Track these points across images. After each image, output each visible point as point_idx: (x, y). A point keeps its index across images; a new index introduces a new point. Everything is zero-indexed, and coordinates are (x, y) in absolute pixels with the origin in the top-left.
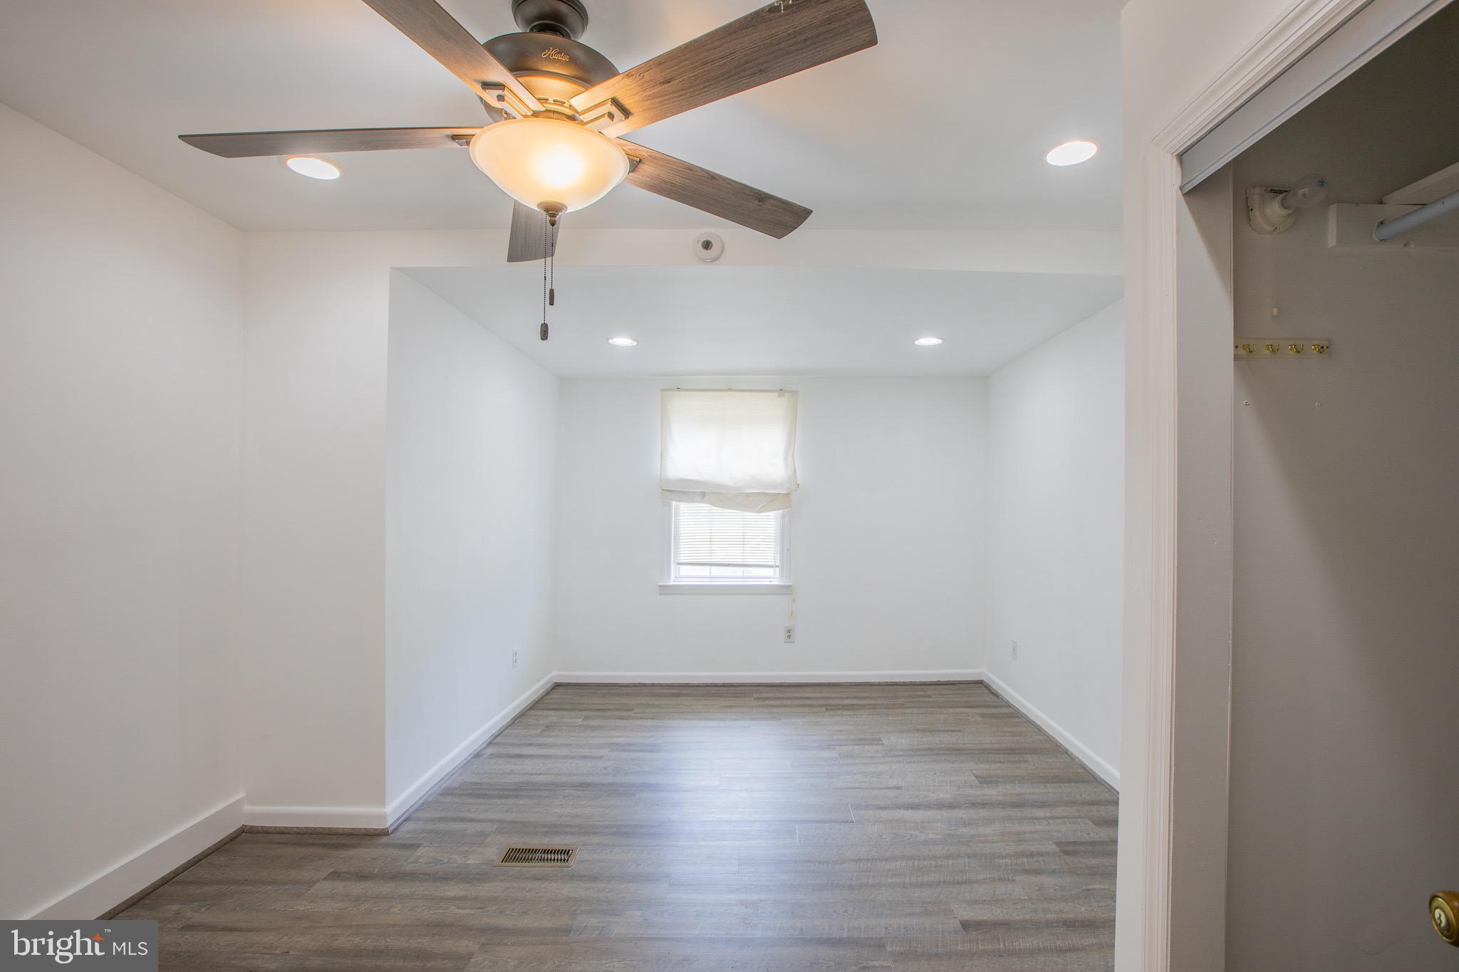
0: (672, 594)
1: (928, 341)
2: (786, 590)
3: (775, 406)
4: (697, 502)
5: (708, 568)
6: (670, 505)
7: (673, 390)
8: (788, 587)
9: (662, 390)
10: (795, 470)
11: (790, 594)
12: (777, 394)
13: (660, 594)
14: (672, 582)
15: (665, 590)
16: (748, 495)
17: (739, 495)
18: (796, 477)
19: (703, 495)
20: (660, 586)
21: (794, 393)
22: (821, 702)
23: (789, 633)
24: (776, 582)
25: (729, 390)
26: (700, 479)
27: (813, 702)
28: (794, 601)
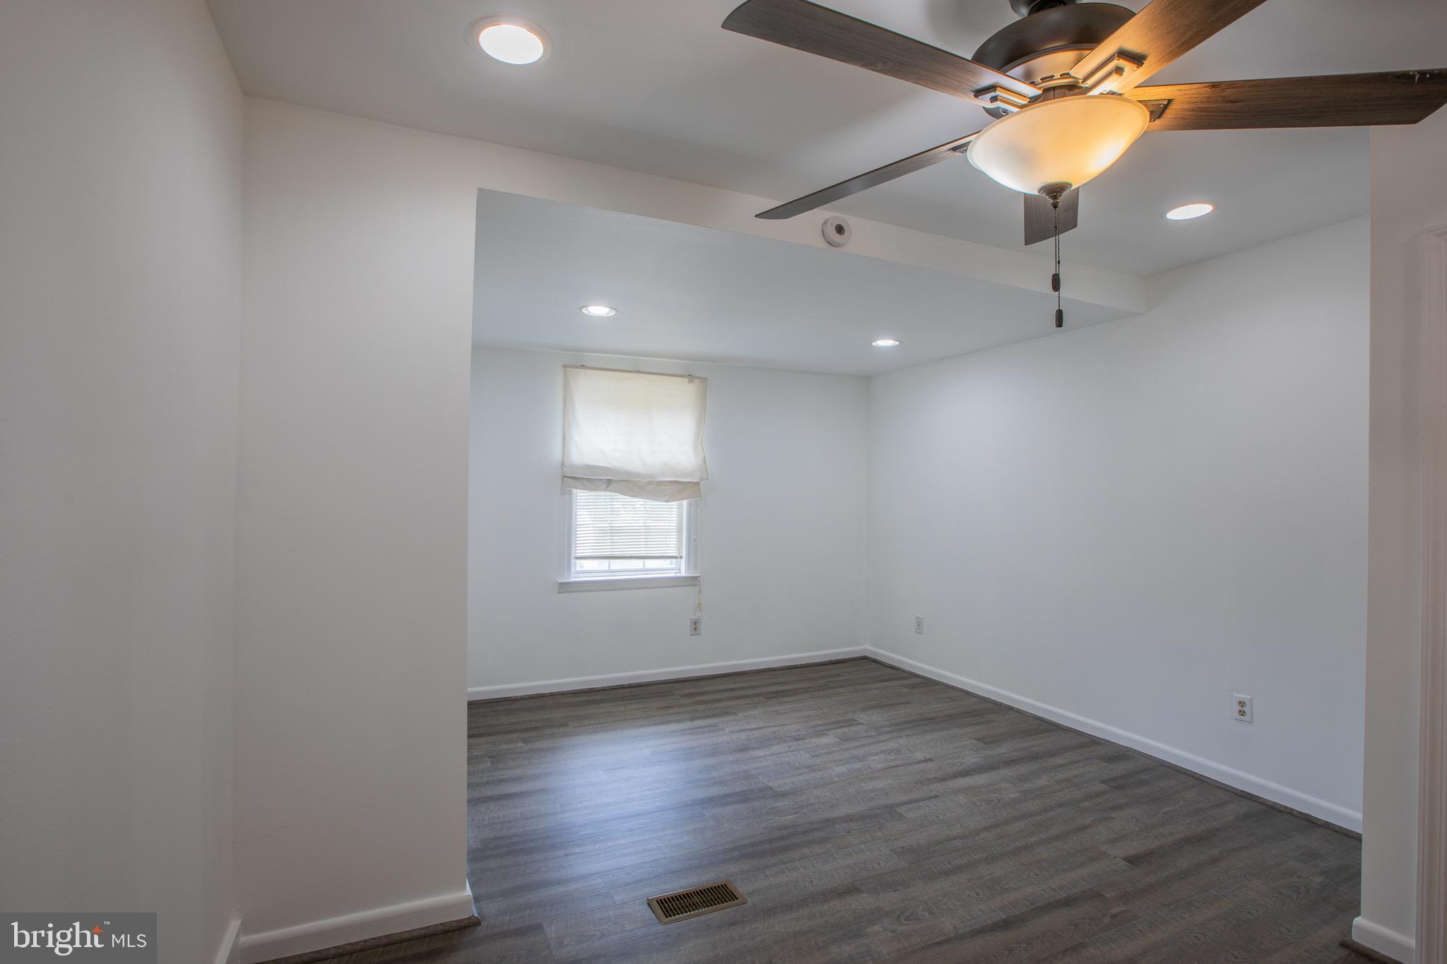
0: (569, 592)
1: (885, 343)
2: (692, 581)
3: (683, 391)
4: (601, 490)
5: (606, 561)
6: (570, 494)
7: (576, 367)
8: (695, 578)
9: (564, 366)
10: (705, 458)
11: (696, 585)
12: (686, 380)
13: (559, 593)
14: (574, 578)
15: (565, 587)
16: (660, 483)
17: (650, 483)
18: (706, 465)
19: (609, 482)
20: (560, 584)
21: (704, 380)
22: (755, 691)
23: (696, 625)
24: (683, 573)
25: (639, 372)
26: (609, 466)
27: (749, 692)
28: (700, 592)
